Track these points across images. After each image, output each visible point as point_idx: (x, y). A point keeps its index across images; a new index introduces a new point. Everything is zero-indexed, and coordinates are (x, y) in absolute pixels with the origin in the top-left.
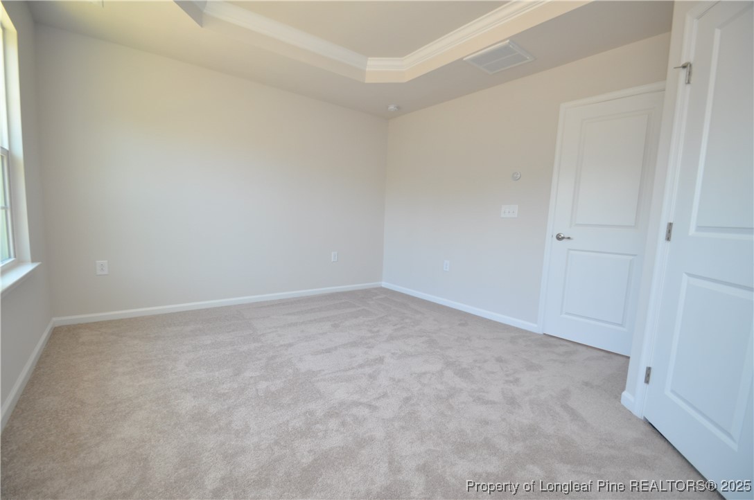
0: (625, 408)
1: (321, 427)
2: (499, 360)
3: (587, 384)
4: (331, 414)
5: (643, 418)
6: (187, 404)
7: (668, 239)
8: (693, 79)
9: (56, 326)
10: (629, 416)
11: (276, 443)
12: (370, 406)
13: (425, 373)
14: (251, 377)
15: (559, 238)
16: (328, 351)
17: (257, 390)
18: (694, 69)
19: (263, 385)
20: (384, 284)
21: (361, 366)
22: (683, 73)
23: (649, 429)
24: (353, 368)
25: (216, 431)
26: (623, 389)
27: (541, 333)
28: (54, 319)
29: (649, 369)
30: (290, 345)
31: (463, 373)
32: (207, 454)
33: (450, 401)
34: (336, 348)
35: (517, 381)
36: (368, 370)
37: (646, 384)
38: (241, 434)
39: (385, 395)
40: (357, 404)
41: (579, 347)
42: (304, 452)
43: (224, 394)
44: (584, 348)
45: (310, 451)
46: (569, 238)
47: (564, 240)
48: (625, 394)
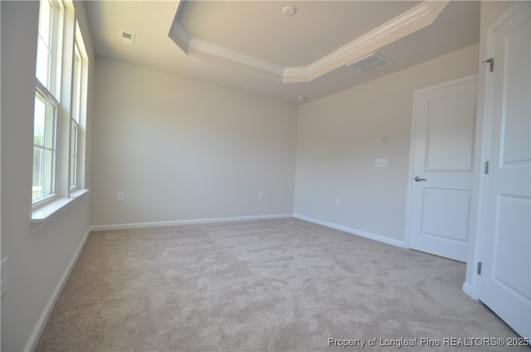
0: (465, 294)
1: (252, 290)
2: (375, 262)
3: (438, 279)
4: (258, 284)
5: (478, 300)
6: (170, 273)
7: (487, 172)
8: (495, 67)
9: (92, 231)
10: (468, 298)
11: (224, 296)
12: (283, 282)
13: (321, 267)
14: (208, 262)
15: (417, 180)
16: (257, 251)
17: (212, 269)
18: (495, 63)
19: (215, 267)
20: (295, 215)
21: (278, 260)
22: (488, 65)
23: (481, 307)
24: (273, 261)
25: (188, 288)
26: (464, 281)
27: (407, 248)
28: (92, 227)
29: (480, 264)
30: (232, 247)
31: (348, 268)
32: (183, 298)
33: (338, 282)
34: (262, 250)
35: (386, 274)
36: (282, 263)
37: (478, 275)
38: (202, 290)
39: (293, 276)
40: (275, 280)
41: (435, 258)
42: (241, 302)
43: (191, 270)
44: (439, 258)
45: (245, 302)
46: (424, 180)
47: (421, 181)
48: (466, 285)
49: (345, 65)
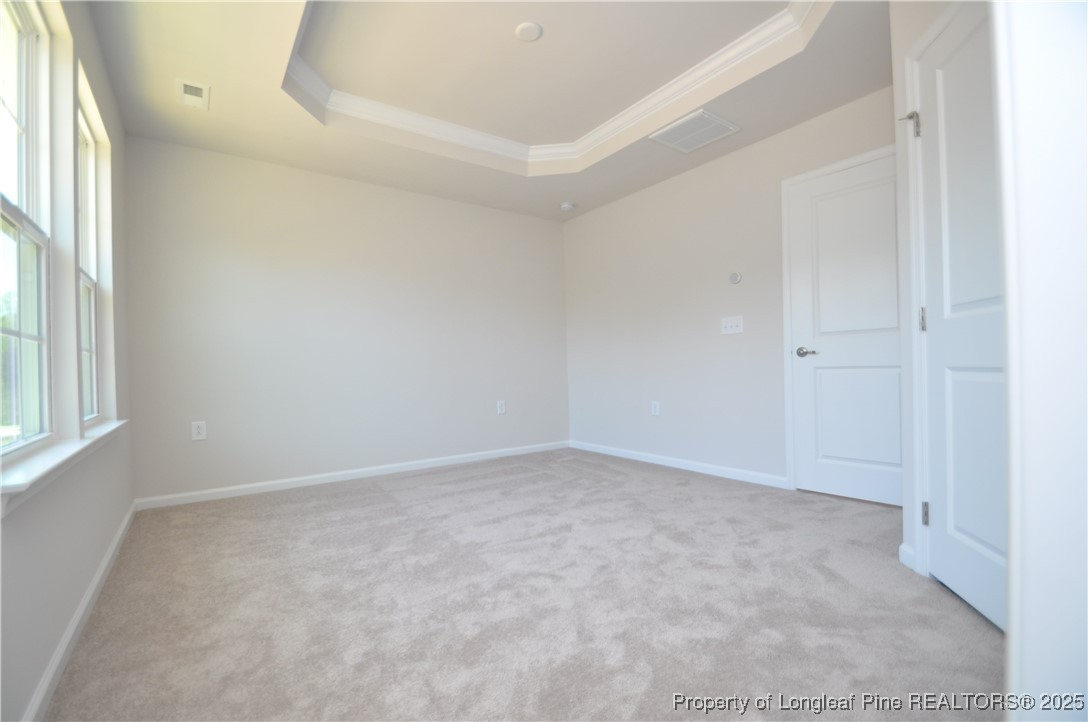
0: (904, 566)
1: (489, 600)
2: (732, 521)
3: (853, 542)
4: (500, 587)
5: (928, 575)
6: (316, 583)
7: (923, 328)
8: (923, 129)
9: (139, 509)
10: (910, 574)
11: (432, 617)
12: (552, 576)
13: (627, 540)
14: (396, 553)
15: (801, 353)
16: (497, 521)
17: (404, 565)
18: (923, 119)
19: (411, 560)
20: (573, 443)
21: (541, 535)
22: (911, 124)
23: (935, 587)
24: (530, 538)
25: (354, 608)
26: (901, 541)
27: (793, 488)
28: (137, 501)
29: (926, 506)
30: (446, 517)
31: (681, 537)
32: (344, 631)
33: (661, 567)
34: (507, 518)
35: (754, 543)
36: (550, 539)
37: (925, 527)
38: (386, 610)
39: (573, 564)
40: (537, 575)
41: (846, 503)
42: (468, 625)
43: (362, 571)
44: (853, 504)
45: (475, 624)
46: (814, 352)
47: (808, 356)
48: (904, 548)
49: (647, 136)
